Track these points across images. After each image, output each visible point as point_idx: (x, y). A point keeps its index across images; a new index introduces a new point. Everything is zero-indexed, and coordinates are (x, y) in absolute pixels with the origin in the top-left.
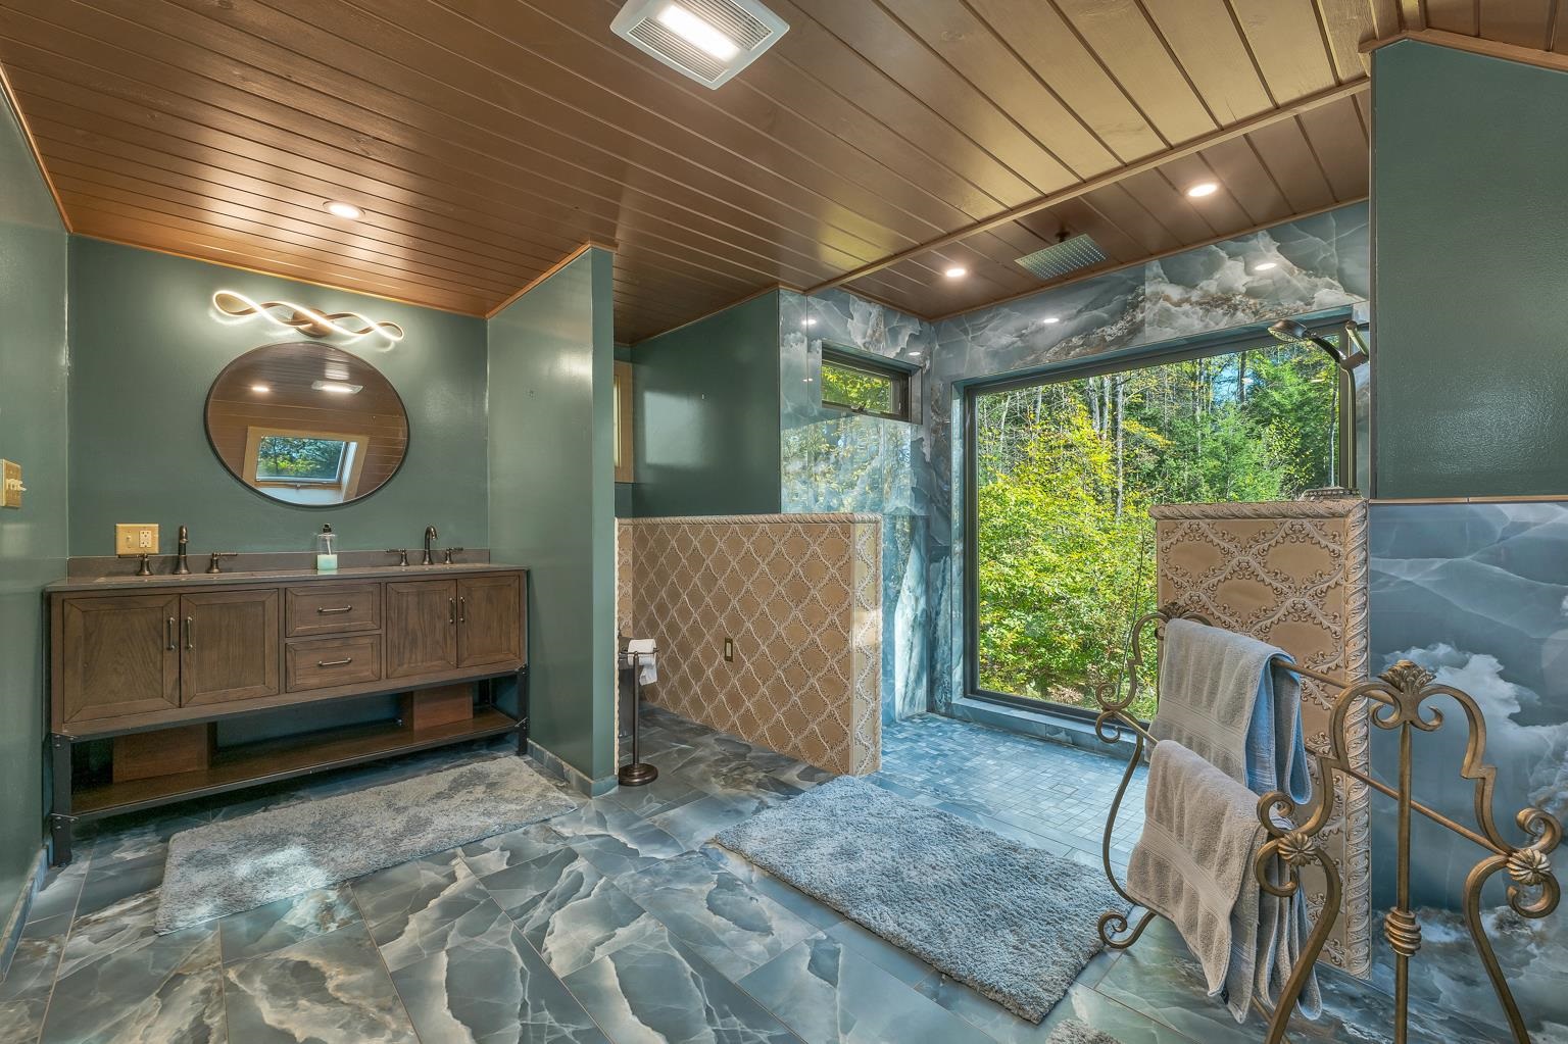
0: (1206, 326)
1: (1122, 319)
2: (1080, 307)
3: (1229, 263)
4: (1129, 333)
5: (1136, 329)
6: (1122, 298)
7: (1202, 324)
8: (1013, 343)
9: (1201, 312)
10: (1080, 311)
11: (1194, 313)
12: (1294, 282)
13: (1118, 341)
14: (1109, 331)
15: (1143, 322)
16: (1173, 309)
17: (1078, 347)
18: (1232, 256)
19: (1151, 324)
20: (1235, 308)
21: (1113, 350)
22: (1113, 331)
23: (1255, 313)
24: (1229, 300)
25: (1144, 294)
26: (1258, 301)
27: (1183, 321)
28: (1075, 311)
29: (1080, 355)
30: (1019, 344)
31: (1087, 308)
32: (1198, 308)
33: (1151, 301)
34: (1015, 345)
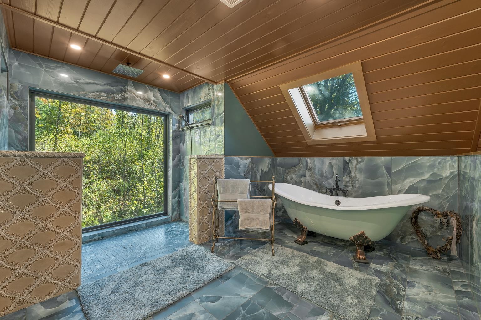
0: (144, 106)
1: (121, 94)
2: (105, 83)
3: (150, 92)
4: (123, 99)
5: (125, 99)
6: (121, 87)
7: (143, 105)
8: (72, 83)
9: (143, 102)
10: (105, 84)
11: (142, 101)
12: (163, 103)
13: (118, 100)
14: (116, 96)
15: (127, 97)
16: (136, 98)
17: (104, 97)
18: (150, 90)
19: (130, 99)
20: (151, 104)
21: (117, 103)
22: (117, 96)
23: (155, 107)
24: (150, 101)
25: (127, 89)
26: (156, 105)
27: (138, 102)
28: (102, 83)
29: (104, 100)
30: (76, 85)
31: (108, 84)
32: (142, 100)
33: (130, 92)
34: (74, 85)
